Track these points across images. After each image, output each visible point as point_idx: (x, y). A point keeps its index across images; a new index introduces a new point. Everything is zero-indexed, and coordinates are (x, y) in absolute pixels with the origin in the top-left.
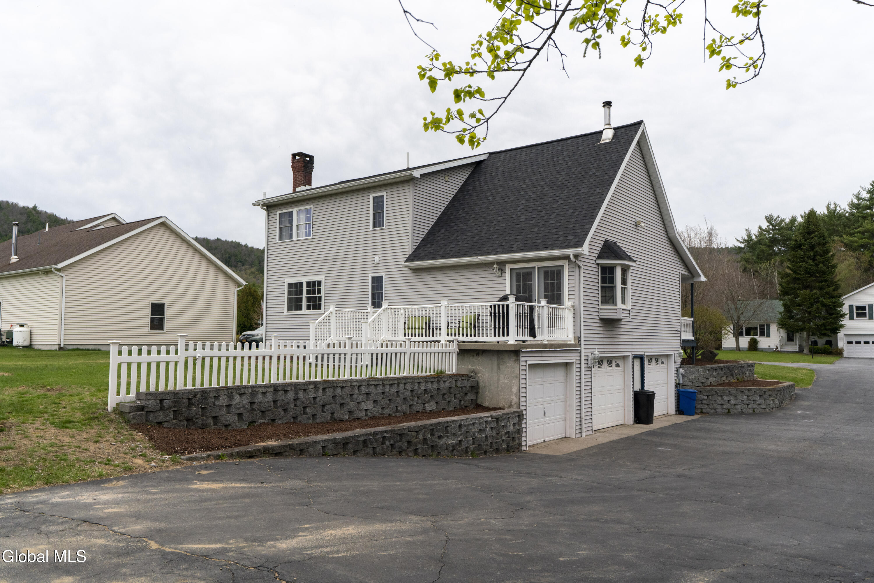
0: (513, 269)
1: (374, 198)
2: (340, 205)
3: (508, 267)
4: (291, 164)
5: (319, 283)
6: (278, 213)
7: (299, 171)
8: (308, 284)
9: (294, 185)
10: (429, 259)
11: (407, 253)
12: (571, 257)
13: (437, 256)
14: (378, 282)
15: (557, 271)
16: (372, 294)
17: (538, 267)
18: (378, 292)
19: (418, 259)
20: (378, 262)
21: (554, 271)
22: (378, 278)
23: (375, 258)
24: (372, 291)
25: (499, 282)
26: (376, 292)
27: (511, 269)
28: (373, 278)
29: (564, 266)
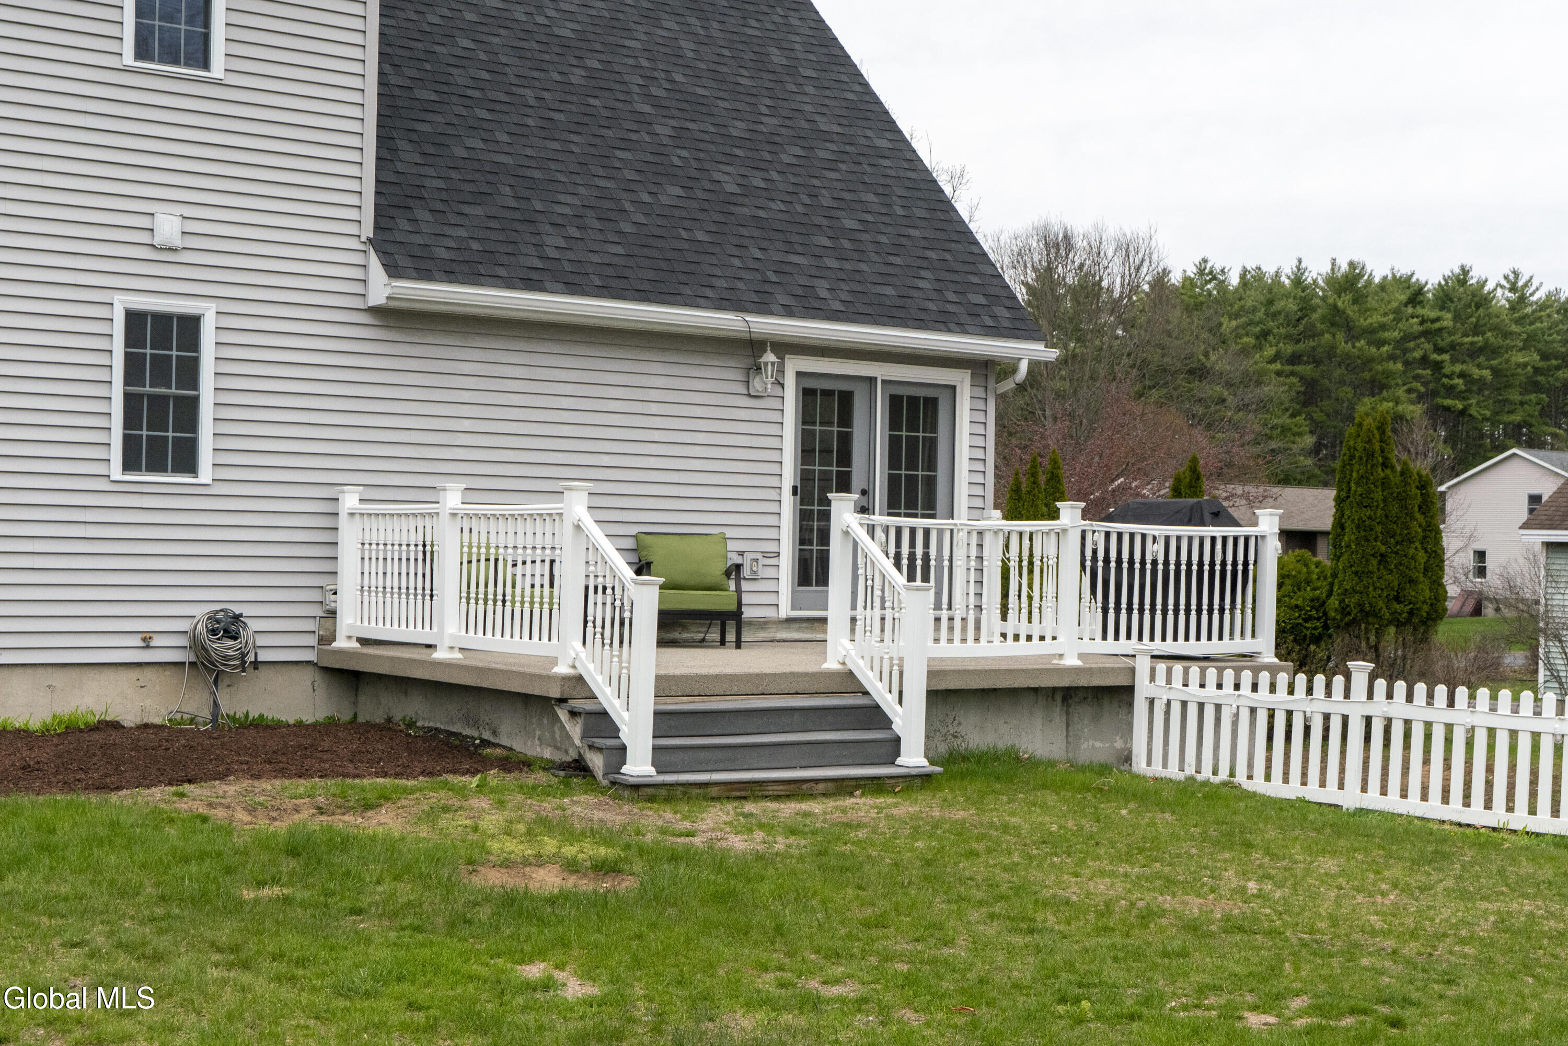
0: (804, 374)
3: (794, 367)
10: (509, 284)
11: (352, 229)
12: (1024, 367)
13: (535, 275)
14: (162, 341)
15: (926, 399)
16: (128, 397)
17: (883, 381)
18: (162, 390)
19: (451, 275)
20: (178, 242)
21: (916, 399)
22: (162, 320)
23: (159, 218)
24: (127, 383)
25: (755, 415)
26: (148, 389)
27: (799, 374)
28: (134, 319)
29: (954, 387)
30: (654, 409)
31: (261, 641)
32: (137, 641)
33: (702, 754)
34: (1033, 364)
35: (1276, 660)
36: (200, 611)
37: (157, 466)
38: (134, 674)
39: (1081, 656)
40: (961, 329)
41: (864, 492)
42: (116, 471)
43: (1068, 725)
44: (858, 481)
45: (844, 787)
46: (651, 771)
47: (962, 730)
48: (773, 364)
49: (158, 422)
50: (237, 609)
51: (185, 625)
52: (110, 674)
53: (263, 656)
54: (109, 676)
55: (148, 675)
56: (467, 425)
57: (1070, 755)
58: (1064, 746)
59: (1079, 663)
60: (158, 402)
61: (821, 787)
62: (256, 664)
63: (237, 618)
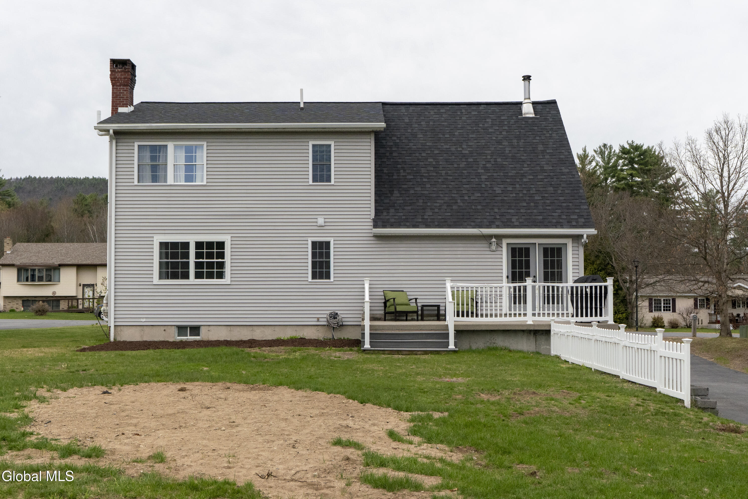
0: (510, 244)
1: (314, 146)
2: (257, 148)
3: (505, 242)
4: (110, 73)
5: (221, 245)
6: (136, 144)
7: (124, 85)
8: (199, 245)
9: (113, 102)
10: (408, 227)
11: (369, 217)
12: (585, 236)
13: (417, 224)
14: (321, 248)
15: (557, 248)
16: (313, 262)
17: (539, 244)
18: (321, 260)
19: (392, 226)
20: (323, 225)
21: (554, 248)
22: (321, 243)
23: (319, 219)
24: (312, 258)
25: (493, 256)
26: (318, 260)
27: (508, 244)
28: (314, 243)
29: (566, 244)
30: (459, 256)
31: (344, 320)
32: (316, 320)
33: (389, 344)
34: (588, 236)
35: (614, 323)
36: (328, 312)
37: (321, 278)
38: (316, 327)
39: (533, 321)
40: (562, 227)
41: (534, 277)
42: (310, 279)
43: (536, 341)
44: (532, 274)
45: (426, 353)
46: (369, 347)
47: (497, 342)
48: (494, 242)
49: (321, 267)
50: (337, 312)
51: (325, 316)
52: (310, 327)
53: (344, 323)
54: (310, 328)
55: (319, 327)
56: (402, 264)
57: (537, 350)
58: (535, 347)
59: (532, 323)
60: (321, 263)
61: (419, 352)
62: (342, 325)
63: (337, 314)
